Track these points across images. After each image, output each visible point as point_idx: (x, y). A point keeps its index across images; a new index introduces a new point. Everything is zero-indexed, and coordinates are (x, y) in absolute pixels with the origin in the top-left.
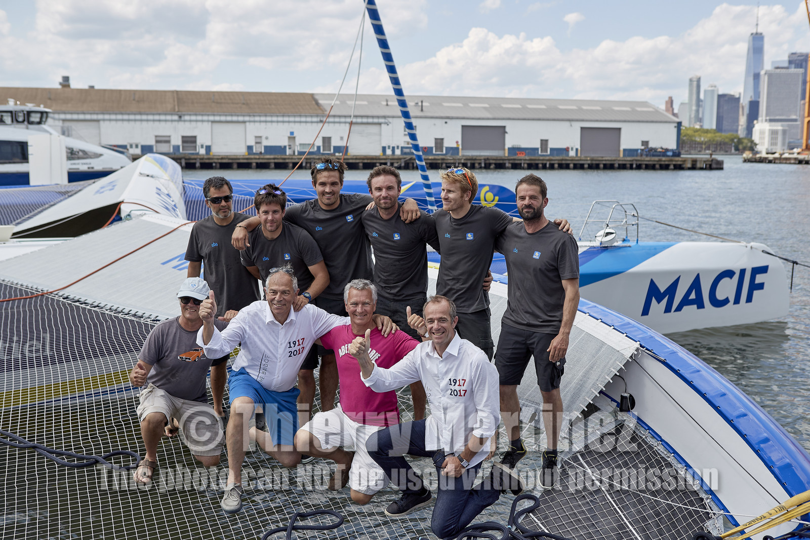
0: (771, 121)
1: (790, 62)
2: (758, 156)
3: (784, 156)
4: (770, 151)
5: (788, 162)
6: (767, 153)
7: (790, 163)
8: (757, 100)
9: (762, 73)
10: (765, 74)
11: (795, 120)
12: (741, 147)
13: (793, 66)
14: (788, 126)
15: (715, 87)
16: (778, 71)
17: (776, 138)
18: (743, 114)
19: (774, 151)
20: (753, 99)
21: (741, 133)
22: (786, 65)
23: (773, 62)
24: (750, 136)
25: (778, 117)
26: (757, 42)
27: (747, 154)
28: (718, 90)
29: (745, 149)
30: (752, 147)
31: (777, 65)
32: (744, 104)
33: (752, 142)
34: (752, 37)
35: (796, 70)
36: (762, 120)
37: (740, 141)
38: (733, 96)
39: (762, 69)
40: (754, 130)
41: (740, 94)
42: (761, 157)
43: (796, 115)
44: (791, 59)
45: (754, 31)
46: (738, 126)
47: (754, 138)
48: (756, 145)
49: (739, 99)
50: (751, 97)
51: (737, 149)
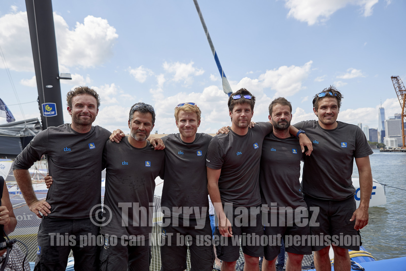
0: (390, 137)
1: (395, 117)
2: (386, 149)
3: (396, 149)
4: (390, 148)
5: (398, 151)
6: (389, 148)
7: (398, 152)
8: (384, 130)
9: (385, 121)
10: (386, 121)
11: (400, 137)
12: (379, 146)
13: (397, 118)
14: (397, 139)
15: (368, 126)
16: (391, 120)
17: (393, 143)
18: (379, 135)
19: (392, 148)
20: (383, 130)
21: (379, 142)
22: (394, 118)
23: (389, 117)
24: (383, 143)
25: (393, 136)
26: (382, 111)
27: (382, 149)
28: (369, 127)
29: (381, 147)
30: (384, 146)
31: (390, 118)
32: (379, 132)
33: (384, 145)
34: (380, 109)
35: (398, 119)
36: (387, 137)
37: (379, 144)
38: (375, 129)
39: (385, 119)
40: (384, 140)
41: (377, 128)
42: (387, 150)
43: (400, 135)
44: (395, 116)
45: (380, 107)
46: (378, 139)
47: (384, 143)
48: (385, 146)
49: (377, 130)
50: (382, 129)
51: (378, 147)
